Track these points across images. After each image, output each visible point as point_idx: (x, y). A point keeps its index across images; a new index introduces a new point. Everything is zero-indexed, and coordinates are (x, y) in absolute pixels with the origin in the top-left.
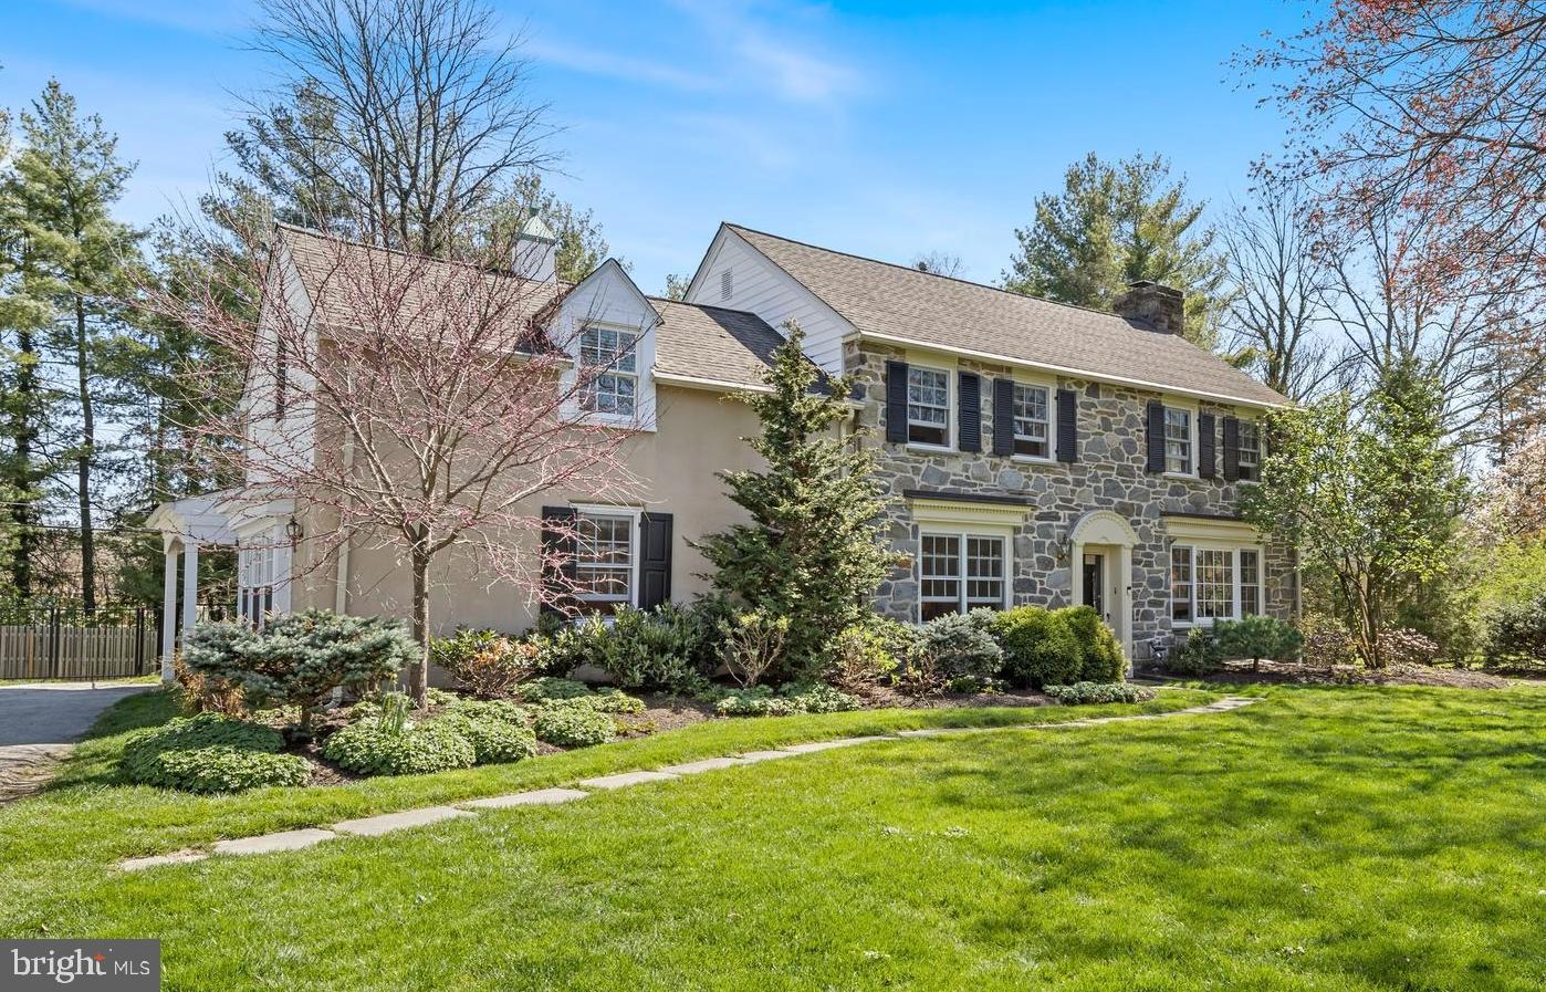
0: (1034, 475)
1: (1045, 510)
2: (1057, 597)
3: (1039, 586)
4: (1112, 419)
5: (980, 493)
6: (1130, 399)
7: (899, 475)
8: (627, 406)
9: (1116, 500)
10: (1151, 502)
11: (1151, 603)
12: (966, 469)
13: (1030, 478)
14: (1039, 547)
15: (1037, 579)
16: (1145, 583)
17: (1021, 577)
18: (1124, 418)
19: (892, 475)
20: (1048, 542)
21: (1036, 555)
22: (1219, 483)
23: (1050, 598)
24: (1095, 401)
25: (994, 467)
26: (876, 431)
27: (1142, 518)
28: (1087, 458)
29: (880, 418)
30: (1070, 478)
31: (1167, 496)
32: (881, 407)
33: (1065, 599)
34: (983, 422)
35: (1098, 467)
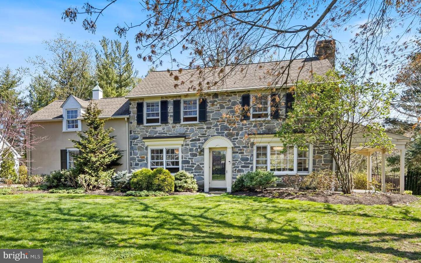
0: (190, 128)
1: (194, 138)
2: (198, 165)
3: (191, 162)
4: (224, 104)
5: (168, 135)
6: (233, 96)
7: (141, 133)
9: (226, 132)
10: (244, 131)
11: (242, 167)
12: (163, 129)
13: (188, 129)
14: (191, 150)
15: (190, 160)
16: (239, 160)
17: (184, 159)
18: (230, 103)
19: (139, 134)
21: (190, 153)
23: (195, 166)
24: (216, 99)
25: (173, 127)
26: (135, 123)
27: (238, 137)
28: (212, 119)
29: (136, 119)
30: (205, 127)
31: (252, 128)
32: (136, 116)
33: (201, 166)
34: (169, 114)
35: (218, 122)
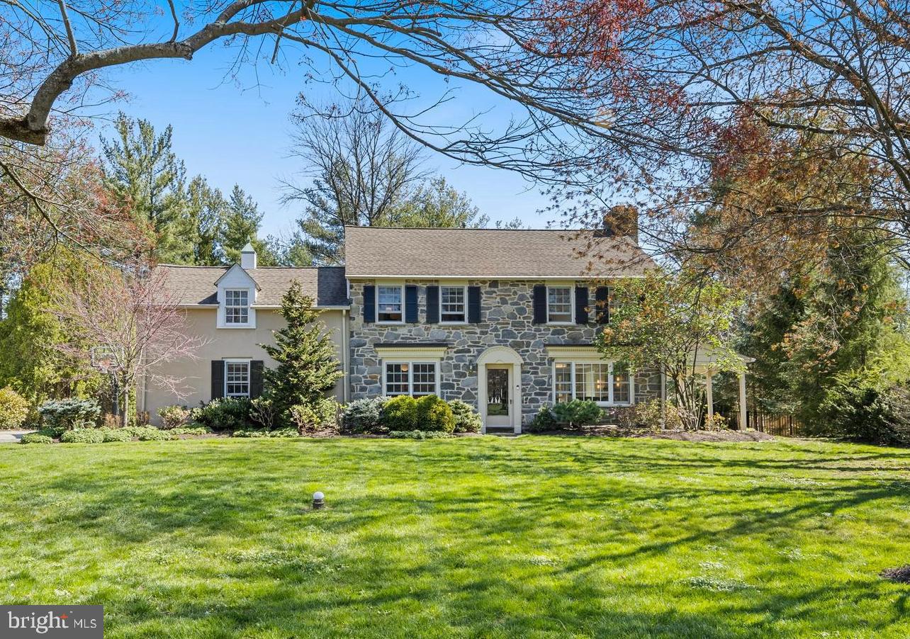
0: (454, 331)
1: (461, 348)
2: (468, 391)
3: (456, 386)
4: (507, 298)
5: (418, 342)
6: (520, 286)
7: (371, 337)
8: (245, 320)
9: (510, 340)
10: (538, 339)
11: (536, 394)
12: (410, 331)
13: (451, 333)
14: (456, 367)
15: (455, 383)
16: (532, 383)
17: (444, 381)
18: (517, 296)
19: (367, 338)
20: (462, 364)
21: (454, 371)
22: (593, 325)
23: (463, 392)
24: (496, 289)
25: (427, 329)
26: (360, 319)
27: (530, 349)
28: (489, 319)
29: (361, 312)
30: (478, 331)
31: (549, 336)
32: (361, 307)
33: (473, 392)
34: (420, 308)
35: (498, 324)
